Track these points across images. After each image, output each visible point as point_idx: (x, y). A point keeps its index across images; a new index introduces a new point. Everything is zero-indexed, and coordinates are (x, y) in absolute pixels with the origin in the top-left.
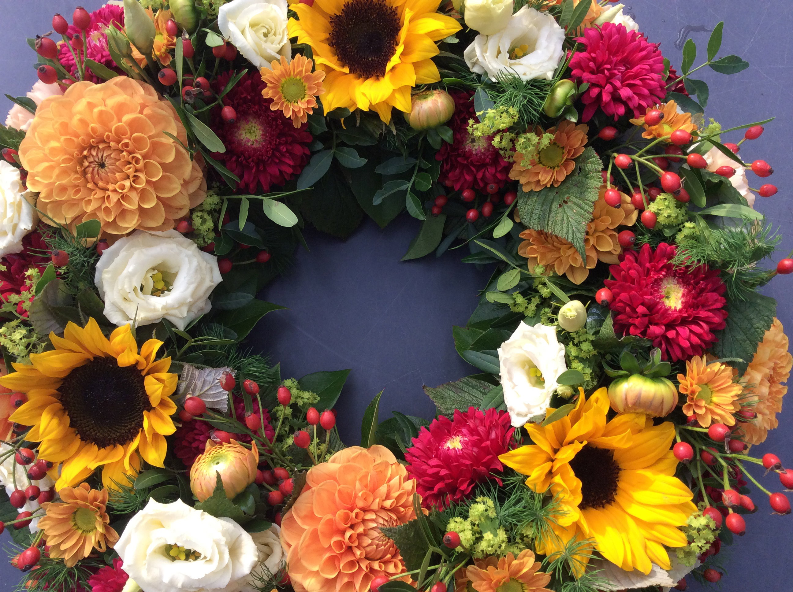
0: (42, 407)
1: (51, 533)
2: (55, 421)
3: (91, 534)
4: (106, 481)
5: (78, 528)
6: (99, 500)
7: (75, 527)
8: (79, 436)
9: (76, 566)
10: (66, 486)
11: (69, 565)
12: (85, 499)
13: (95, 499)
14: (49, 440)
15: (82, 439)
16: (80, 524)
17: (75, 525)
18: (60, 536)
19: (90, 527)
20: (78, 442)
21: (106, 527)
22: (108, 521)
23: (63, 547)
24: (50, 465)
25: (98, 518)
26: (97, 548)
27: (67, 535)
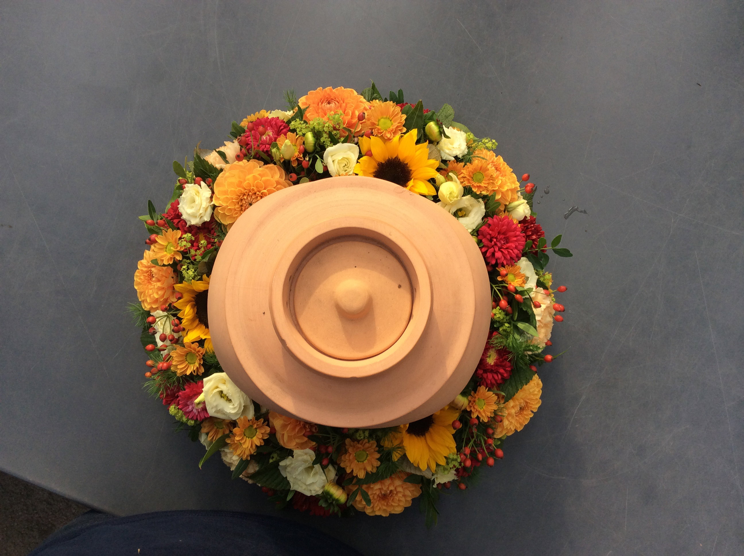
0: (189, 302)
1: (176, 359)
2: (192, 311)
3: (192, 365)
4: (206, 345)
5: (187, 360)
6: (201, 353)
7: (186, 360)
8: (198, 319)
9: (181, 377)
10: (188, 341)
11: (178, 375)
12: (195, 350)
13: (199, 351)
14: (187, 319)
15: (199, 321)
16: (188, 359)
17: (186, 359)
18: (178, 361)
19: (192, 362)
20: (197, 322)
21: (200, 364)
22: (202, 363)
23: (179, 367)
24: (184, 329)
25: (198, 360)
26: (193, 372)
27: (182, 362)
